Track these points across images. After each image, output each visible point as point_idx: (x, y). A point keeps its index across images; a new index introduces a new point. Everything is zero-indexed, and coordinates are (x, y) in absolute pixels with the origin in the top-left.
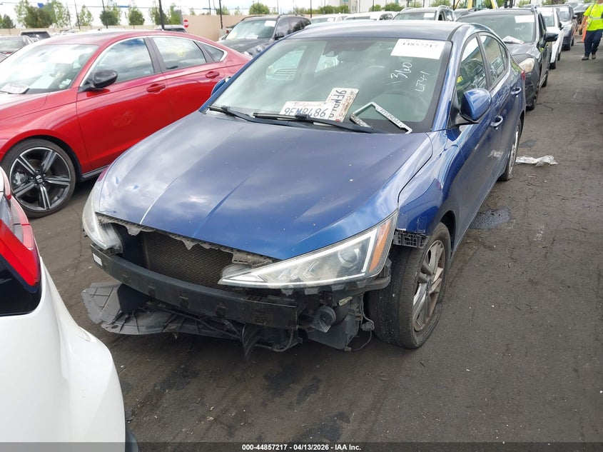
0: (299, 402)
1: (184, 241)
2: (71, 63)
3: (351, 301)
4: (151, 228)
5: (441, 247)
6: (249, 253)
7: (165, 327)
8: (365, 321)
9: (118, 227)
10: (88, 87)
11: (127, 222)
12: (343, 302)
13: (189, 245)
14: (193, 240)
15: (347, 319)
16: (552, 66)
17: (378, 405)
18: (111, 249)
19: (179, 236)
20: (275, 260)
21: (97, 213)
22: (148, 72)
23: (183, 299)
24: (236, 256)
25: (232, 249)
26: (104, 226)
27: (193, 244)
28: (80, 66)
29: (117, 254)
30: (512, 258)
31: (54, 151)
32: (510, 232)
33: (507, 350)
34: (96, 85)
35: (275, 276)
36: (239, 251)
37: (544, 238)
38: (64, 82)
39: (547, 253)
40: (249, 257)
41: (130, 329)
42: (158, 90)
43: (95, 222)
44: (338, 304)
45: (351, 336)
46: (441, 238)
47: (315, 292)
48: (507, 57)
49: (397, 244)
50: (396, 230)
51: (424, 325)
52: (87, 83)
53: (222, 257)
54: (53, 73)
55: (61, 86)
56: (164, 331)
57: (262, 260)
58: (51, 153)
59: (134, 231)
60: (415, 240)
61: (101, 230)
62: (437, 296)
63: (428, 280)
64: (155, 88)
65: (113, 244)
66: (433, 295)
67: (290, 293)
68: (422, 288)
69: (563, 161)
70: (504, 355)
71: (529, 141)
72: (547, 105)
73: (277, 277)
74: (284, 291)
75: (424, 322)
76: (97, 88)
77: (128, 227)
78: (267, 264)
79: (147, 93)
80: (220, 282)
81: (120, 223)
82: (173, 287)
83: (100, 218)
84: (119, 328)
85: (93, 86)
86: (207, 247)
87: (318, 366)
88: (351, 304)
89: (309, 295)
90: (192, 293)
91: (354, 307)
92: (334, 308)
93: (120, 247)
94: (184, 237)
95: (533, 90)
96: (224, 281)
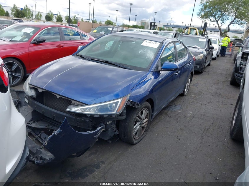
0: (89, 157)
1: (56, 95)
2: (29, 33)
3: (112, 123)
4: (46, 90)
5: (147, 111)
6: (78, 101)
7: (46, 127)
8: (116, 131)
9: (35, 89)
10: (34, 42)
11: (39, 88)
12: (109, 123)
13: (58, 97)
14: (60, 95)
15: (109, 129)
16: (214, 59)
17: (116, 160)
18: (32, 96)
19: (55, 93)
20: (86, 105)
21: (29, 84)
22: (58, 40)
23: (53, 116)
24: (73, 102)
25: (72, 99)
26: (31, 88)
27: (59, 96)
28: (32, 34)
29: (33, 99)
30: (177, 121)
31: (17, 64)
32: (179, 113)
33: (165, 149)
34: (37, 42)
35: (85, 109)
36: (75, 100)
37: (190, 116)
38: (25, 39)
39: (190, 121)
40: (77, 103)
41: (34, 125)
42: (61, 47)
43: (27, 86)
44: (107, 123)
45: (111, 136)
46: (147, 107)
47: (98, 116)
48: (187, 52)
49: (128, 105)
50: (128, 100)
51: (138, 138)
52: (34, 41)
53: (69, 102)
54: (22, 35)
55: (24, 40)
56: (46, 128)
57: (82, 104)
58: (16, 64)
59: (40, 90)
60: (135, 105)
61: (29, 90)
62: (145, 128)
63: (141, 121)
64: (60, 46)
65: (33, 94)
66: (143, 128)
67: (89, 116)
68: (138, 123)
69: (206, 92)
70: (163, 150)
71: (197, 84)
72: (208, 72)
73: (86, 110)
74: (87, 115)
75: (139, 136)
76: (38, 43)
77: (38, 89)
78: (83, 105)
79: (56, 47)
80: (66, 110)
81: (36, 88)
82: (51, 111)
83: (30, 85)
84: (30, 124)
85: (36, 42)
86: (64, 98)
87: (98, 147)
88: (112, 124)
89: (96, 117)
90: (57, 114)
91: (112, 125)
92: (105, 124)
93: (35, 96)
94: (57, 94)
95: (202, 66)
96: (68, 110)
